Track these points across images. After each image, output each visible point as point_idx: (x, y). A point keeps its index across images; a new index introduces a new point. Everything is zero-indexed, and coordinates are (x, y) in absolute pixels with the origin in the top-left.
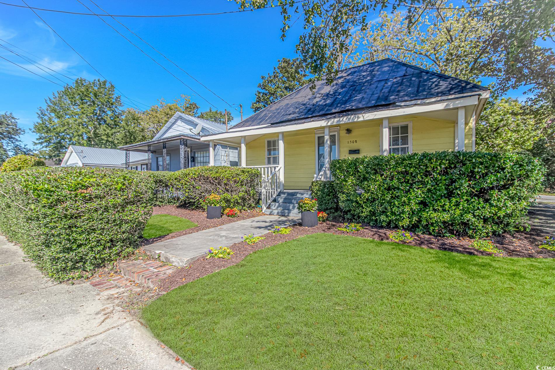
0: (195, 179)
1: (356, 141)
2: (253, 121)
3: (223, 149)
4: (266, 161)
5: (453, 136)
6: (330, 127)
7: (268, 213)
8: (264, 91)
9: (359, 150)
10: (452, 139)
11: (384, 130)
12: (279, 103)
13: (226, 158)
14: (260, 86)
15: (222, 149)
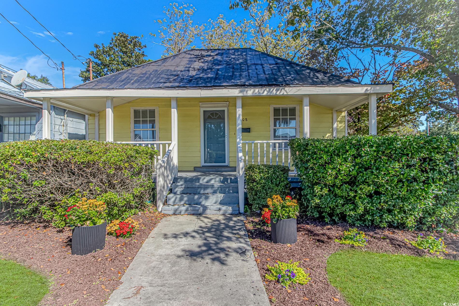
0: (29, 167)
1: (246, 119)
2: (112, 83)
3: (58, 116)
4: (132, 135)
5: (331, 121)
6: (243, 98)
7: (171, 212)
8: (96, 60)
9: (250, 129)
10: (331, 124)
11: (305, 107)
12: (143, 68)
13: (62, 129)
14: (92, 54)
15: (56, 116)
